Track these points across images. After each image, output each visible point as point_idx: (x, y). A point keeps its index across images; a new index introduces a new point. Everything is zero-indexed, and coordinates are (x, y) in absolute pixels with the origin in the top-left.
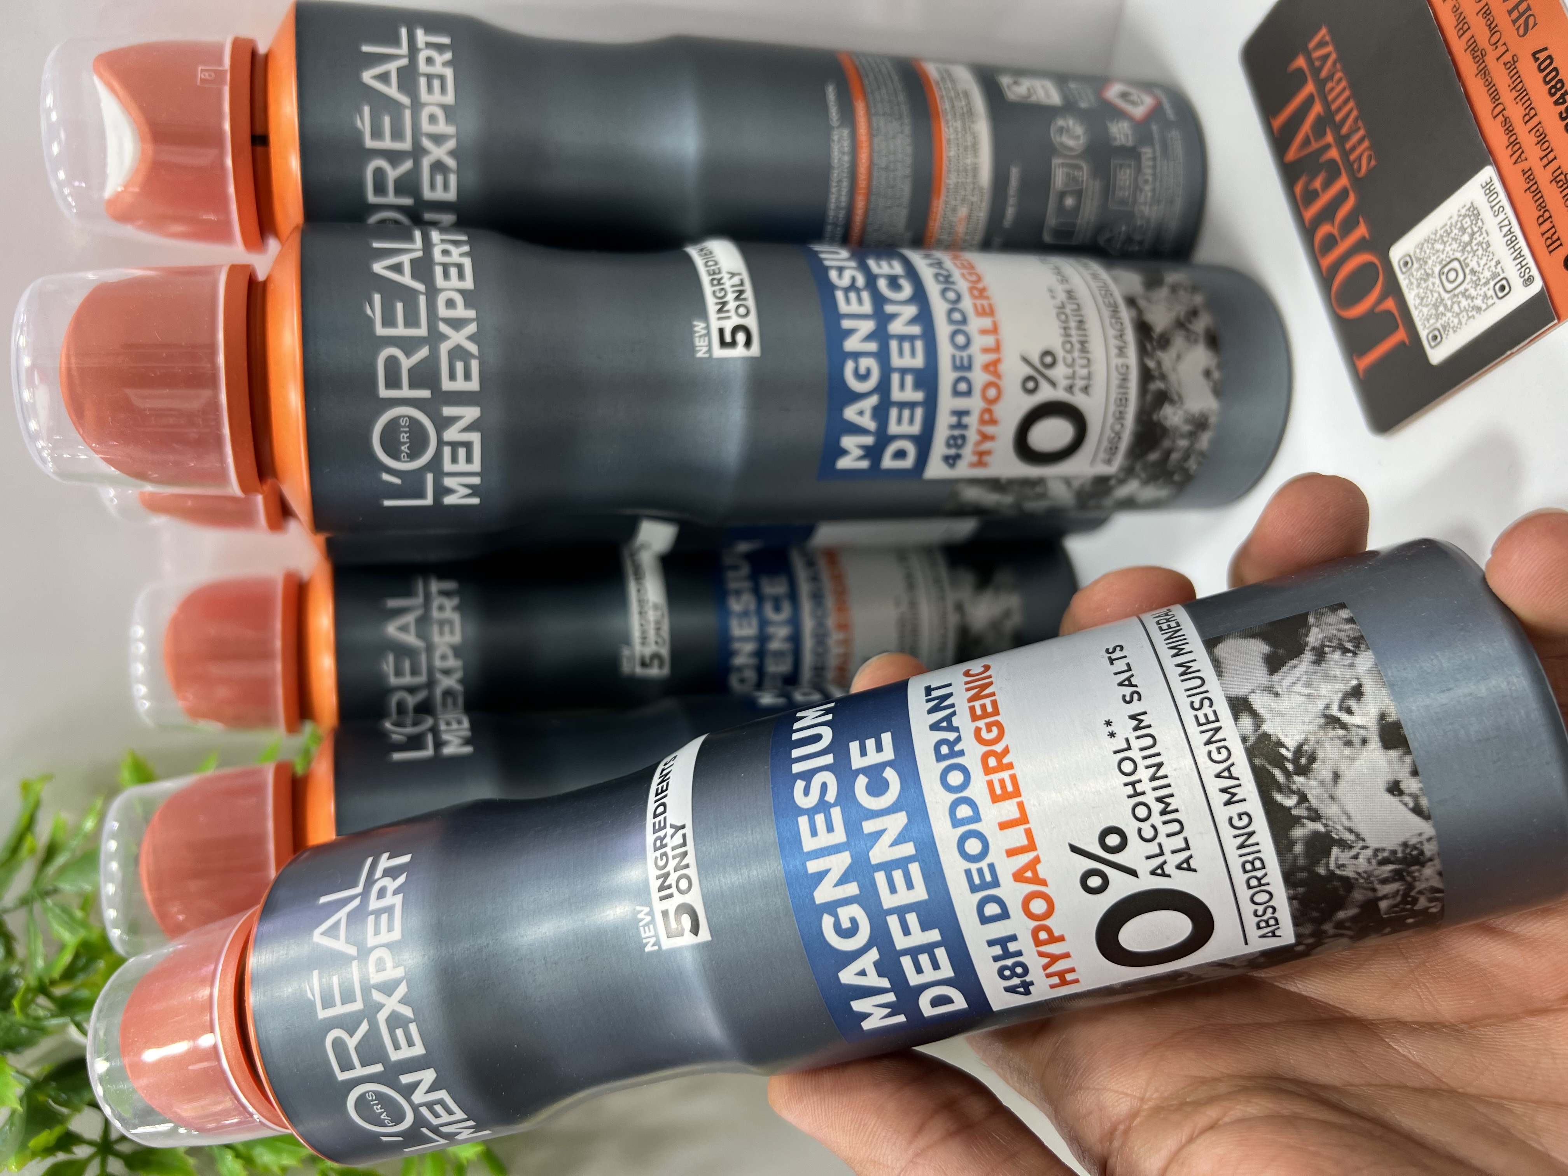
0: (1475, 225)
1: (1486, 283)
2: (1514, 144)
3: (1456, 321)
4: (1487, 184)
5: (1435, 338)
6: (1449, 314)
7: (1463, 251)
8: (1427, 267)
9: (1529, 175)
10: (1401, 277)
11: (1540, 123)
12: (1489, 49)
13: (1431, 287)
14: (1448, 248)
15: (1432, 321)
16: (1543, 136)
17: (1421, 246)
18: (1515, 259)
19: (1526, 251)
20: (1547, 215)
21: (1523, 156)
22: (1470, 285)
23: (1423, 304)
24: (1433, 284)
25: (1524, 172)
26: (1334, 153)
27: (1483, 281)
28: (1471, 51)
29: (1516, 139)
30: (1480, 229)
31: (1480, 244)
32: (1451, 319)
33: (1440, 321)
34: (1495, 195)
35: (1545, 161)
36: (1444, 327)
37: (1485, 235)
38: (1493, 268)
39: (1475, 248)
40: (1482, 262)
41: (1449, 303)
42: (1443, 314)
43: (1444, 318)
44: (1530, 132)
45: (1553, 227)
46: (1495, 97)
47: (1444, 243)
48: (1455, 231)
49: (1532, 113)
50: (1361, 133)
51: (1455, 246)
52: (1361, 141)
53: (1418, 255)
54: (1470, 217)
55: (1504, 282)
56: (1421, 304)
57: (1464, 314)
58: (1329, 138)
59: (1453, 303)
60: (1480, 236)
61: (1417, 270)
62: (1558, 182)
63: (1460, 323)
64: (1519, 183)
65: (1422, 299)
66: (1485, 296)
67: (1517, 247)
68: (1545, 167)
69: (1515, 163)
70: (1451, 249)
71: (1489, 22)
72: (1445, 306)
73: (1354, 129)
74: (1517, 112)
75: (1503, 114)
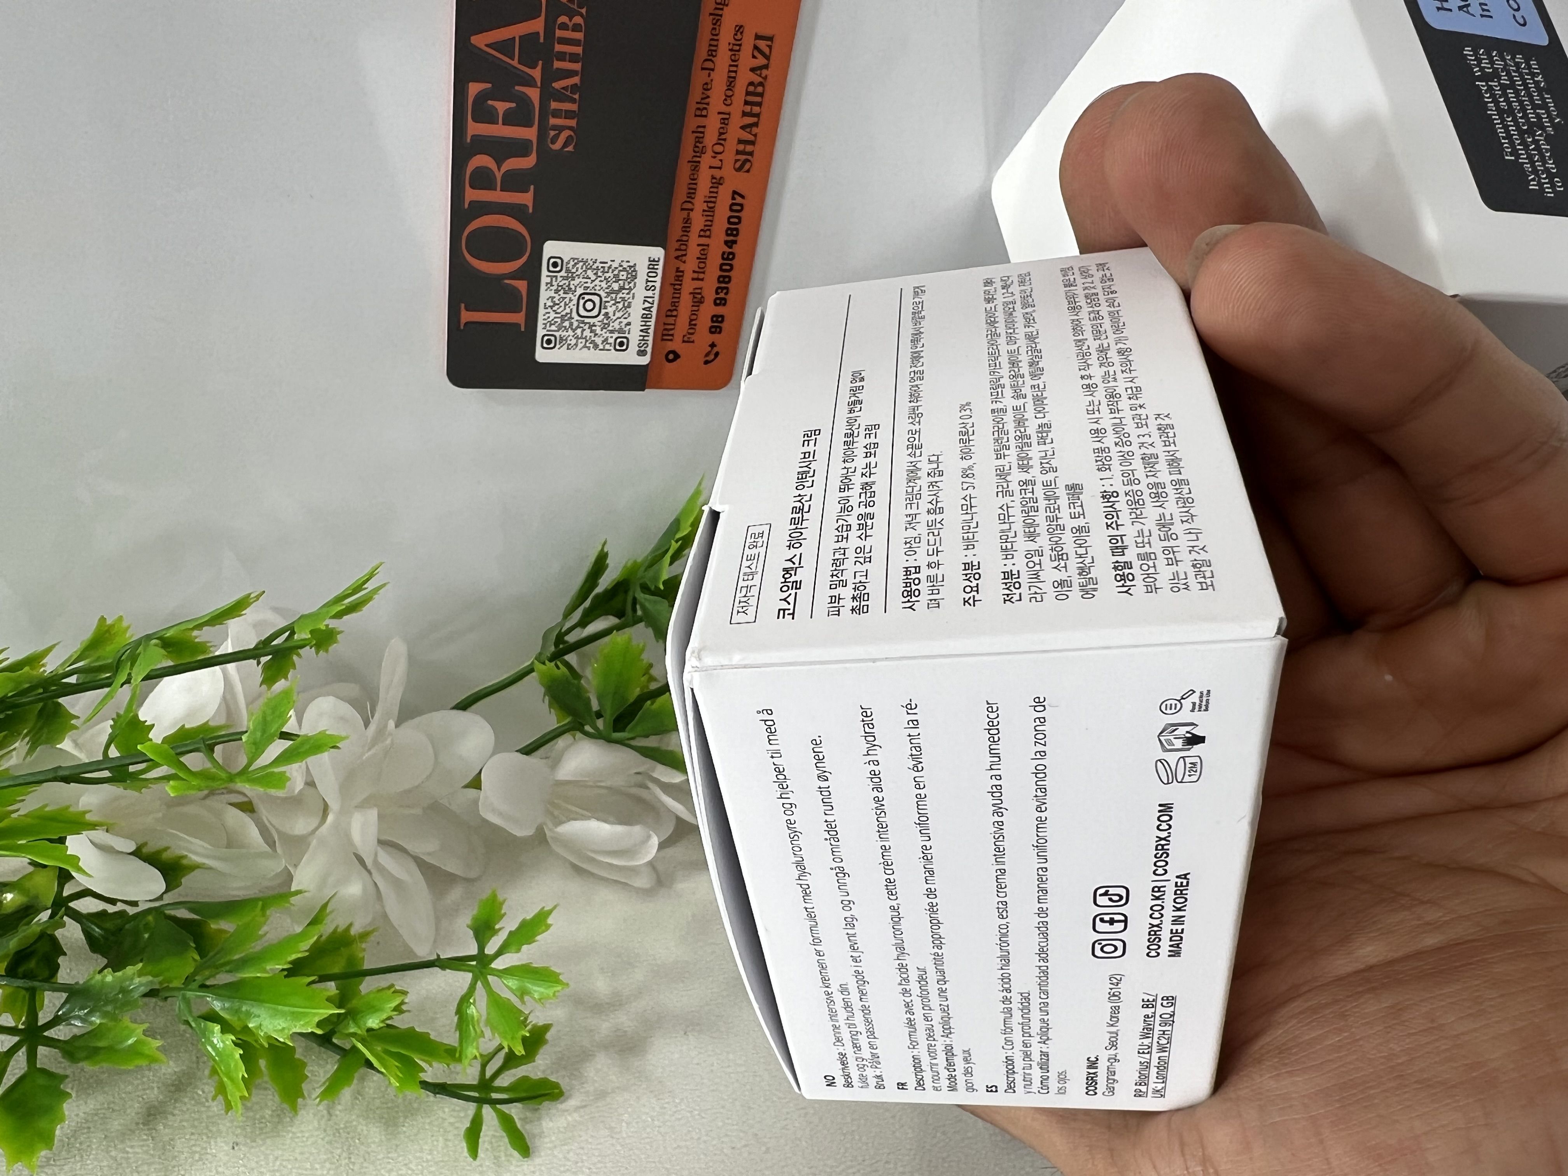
0: (629, 283)
1: (612, 332)
2: (683, 243)
3: (574, 342)
4: (654, 261)
5: (549, 342)
6: (570, 333)
7: (608, 294)
8: (572, 282)
9: (679, 275)
10: (544, 272)
11: (708, 245)
12: (709, 153)
13: (567, 300)
14: (597, 282)
15: (553, 328)
16: (704, 257)
17: (577, 261)
18: (641, 331)
19: (651, 331)
20: (675, 313)
21: (684, 258)
22: (600, 324)
23: (554, 308)
24: (571, 300)
25: (678, 270)
26: (534, 94)
27: (610, 328)
28: (697, 137)
29: (687, 241)
30: (630, 289)
31: (623, 299)
32: (571, 337)
33: (560, 333)
34: (654, 275)
35: (695, 276)
36: (561, 338)
37: (631, 295)
38: (623, 325)
39: (618, 300)
40: (618, 315)
41: (575, 324)
42: (567, 330)
43: (565, 333)
44: (699, 245)
45: (674, 325)
46: (691, 194)
47: (596, 274)
48: (610, 274)
49: (708, 233)
50: (574, 107)
51: (604, 285)
52: (569, 115)
53: (570, 266)
54: (628, 274)
55: (625, 340)
56: (551, 307)
57: (584, 341)
58: (536, 73)
59: (578, 327)
60: (628, 294)
61: (564, 278)
62: (694, 297)
63: (576, 345)
65: (555, 304)
66: (606, 339)
67: (648, 324)
68: (693, 279)
69: (677, 258)
70: (600, 286)
71: (721, 131)
72: (571, 324)
73: (568, 93)
74: (698, 221)
75: (689, 214)
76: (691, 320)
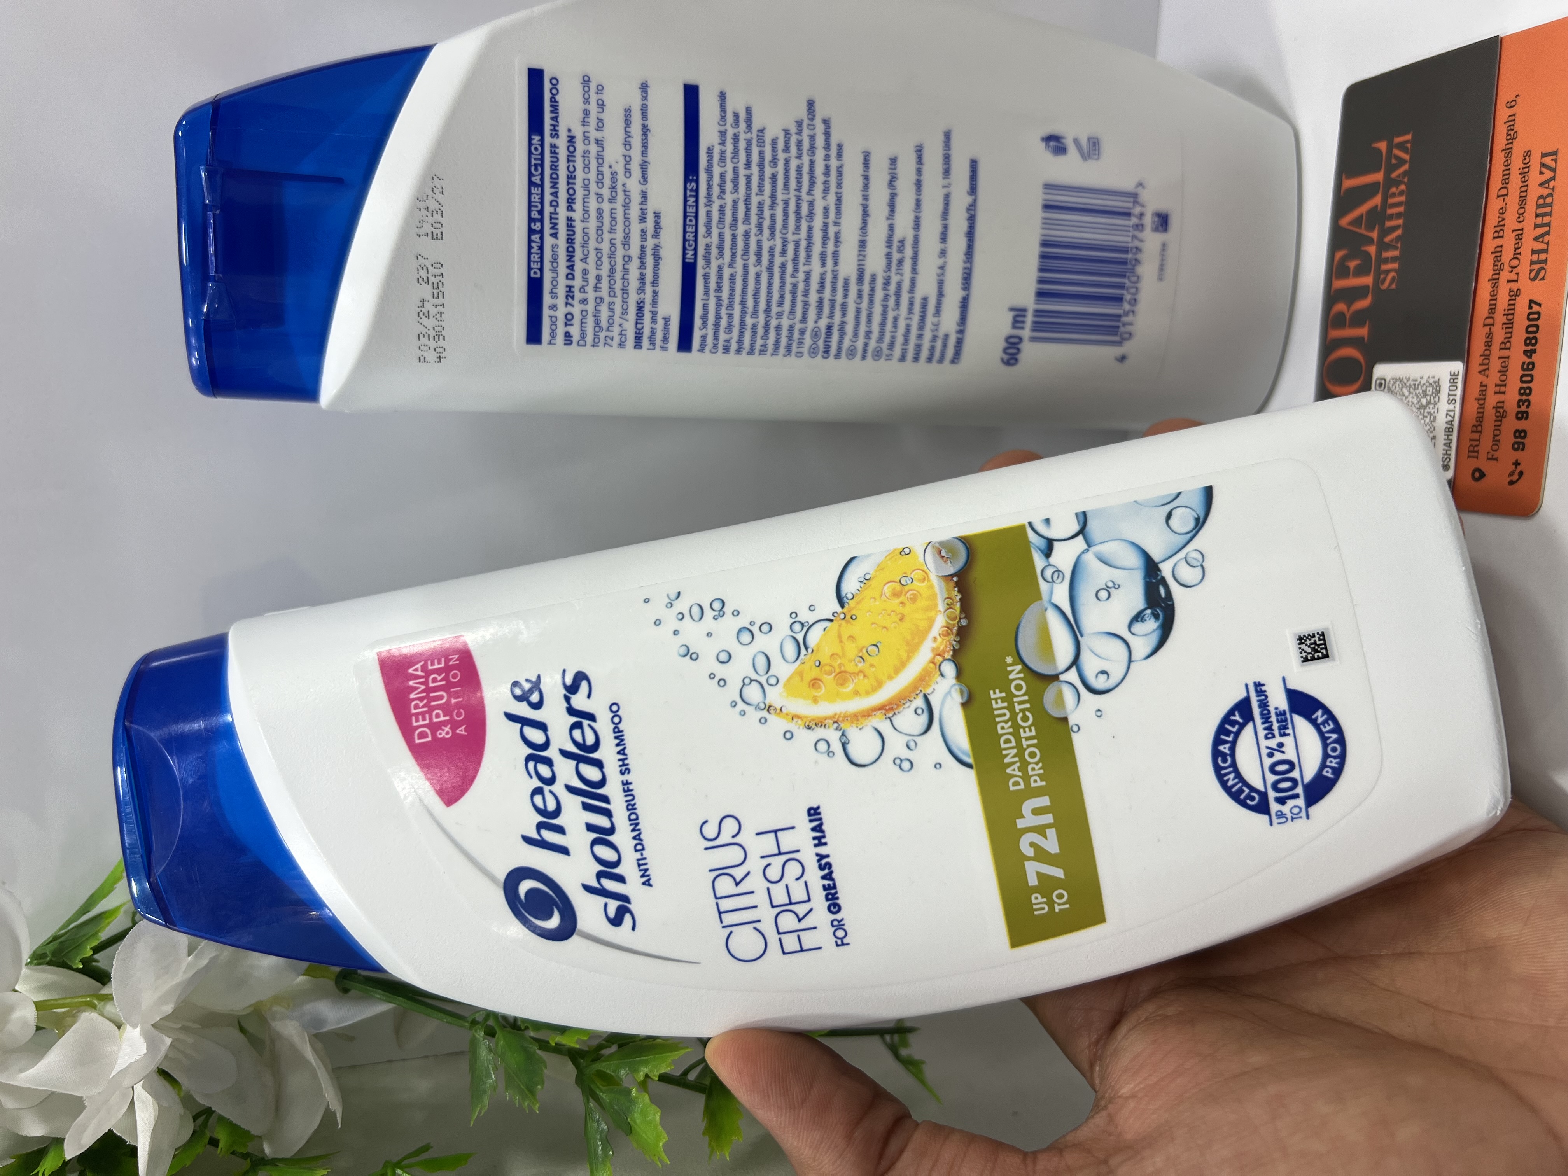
0: (1434, 397)
2: (1486, 358)
4: (1454, 374)
7: (1419, 409)
9: (1483, 390)
11: (1508, 357)
12: (1507, 268)
14: (1410, 398)
16: (1505, 369)
17: (1395, 380)
18: (1444, 445)
19: (1454, 445)
20: (1479, 428)
21: (1487, 372)
25: (1482, 385)
26: (1372, 250)
28: (1495, 257)
29: (1489, 355)
31: (1430, 414)
35: (1497, 389)
37: (1436, 410)
39: (1426, 415)
44: (1499, 358)
45: (1479, 441)
46: (1492, 309)
47: (1410, 391)
48: (1420, 390)
51: (1415, 400)
53: (1391, 385)
54: (1433, 389)
58: (1374, 235)
60: (1433, 408)
62: (1497, 412)
64: (1474, 391)
68: (1496, 393)
70: (1412, 401)
71: (1516, 246)
73: (1394, 244)
74: (1499, 335)
75: (1490, 329)
76: (1495, 436)
